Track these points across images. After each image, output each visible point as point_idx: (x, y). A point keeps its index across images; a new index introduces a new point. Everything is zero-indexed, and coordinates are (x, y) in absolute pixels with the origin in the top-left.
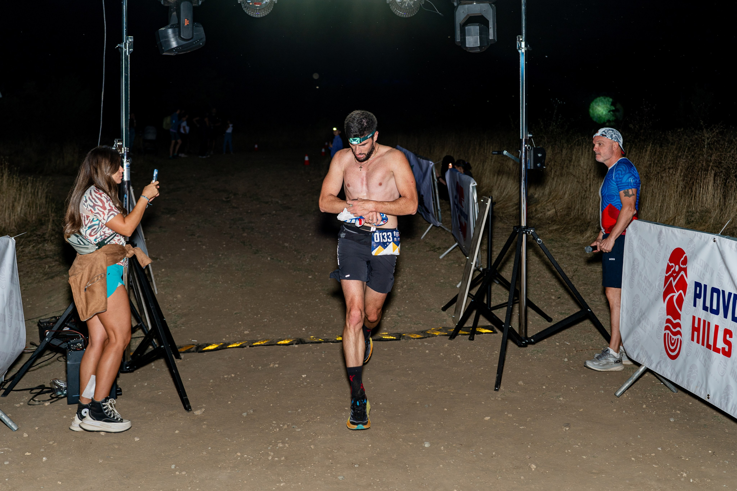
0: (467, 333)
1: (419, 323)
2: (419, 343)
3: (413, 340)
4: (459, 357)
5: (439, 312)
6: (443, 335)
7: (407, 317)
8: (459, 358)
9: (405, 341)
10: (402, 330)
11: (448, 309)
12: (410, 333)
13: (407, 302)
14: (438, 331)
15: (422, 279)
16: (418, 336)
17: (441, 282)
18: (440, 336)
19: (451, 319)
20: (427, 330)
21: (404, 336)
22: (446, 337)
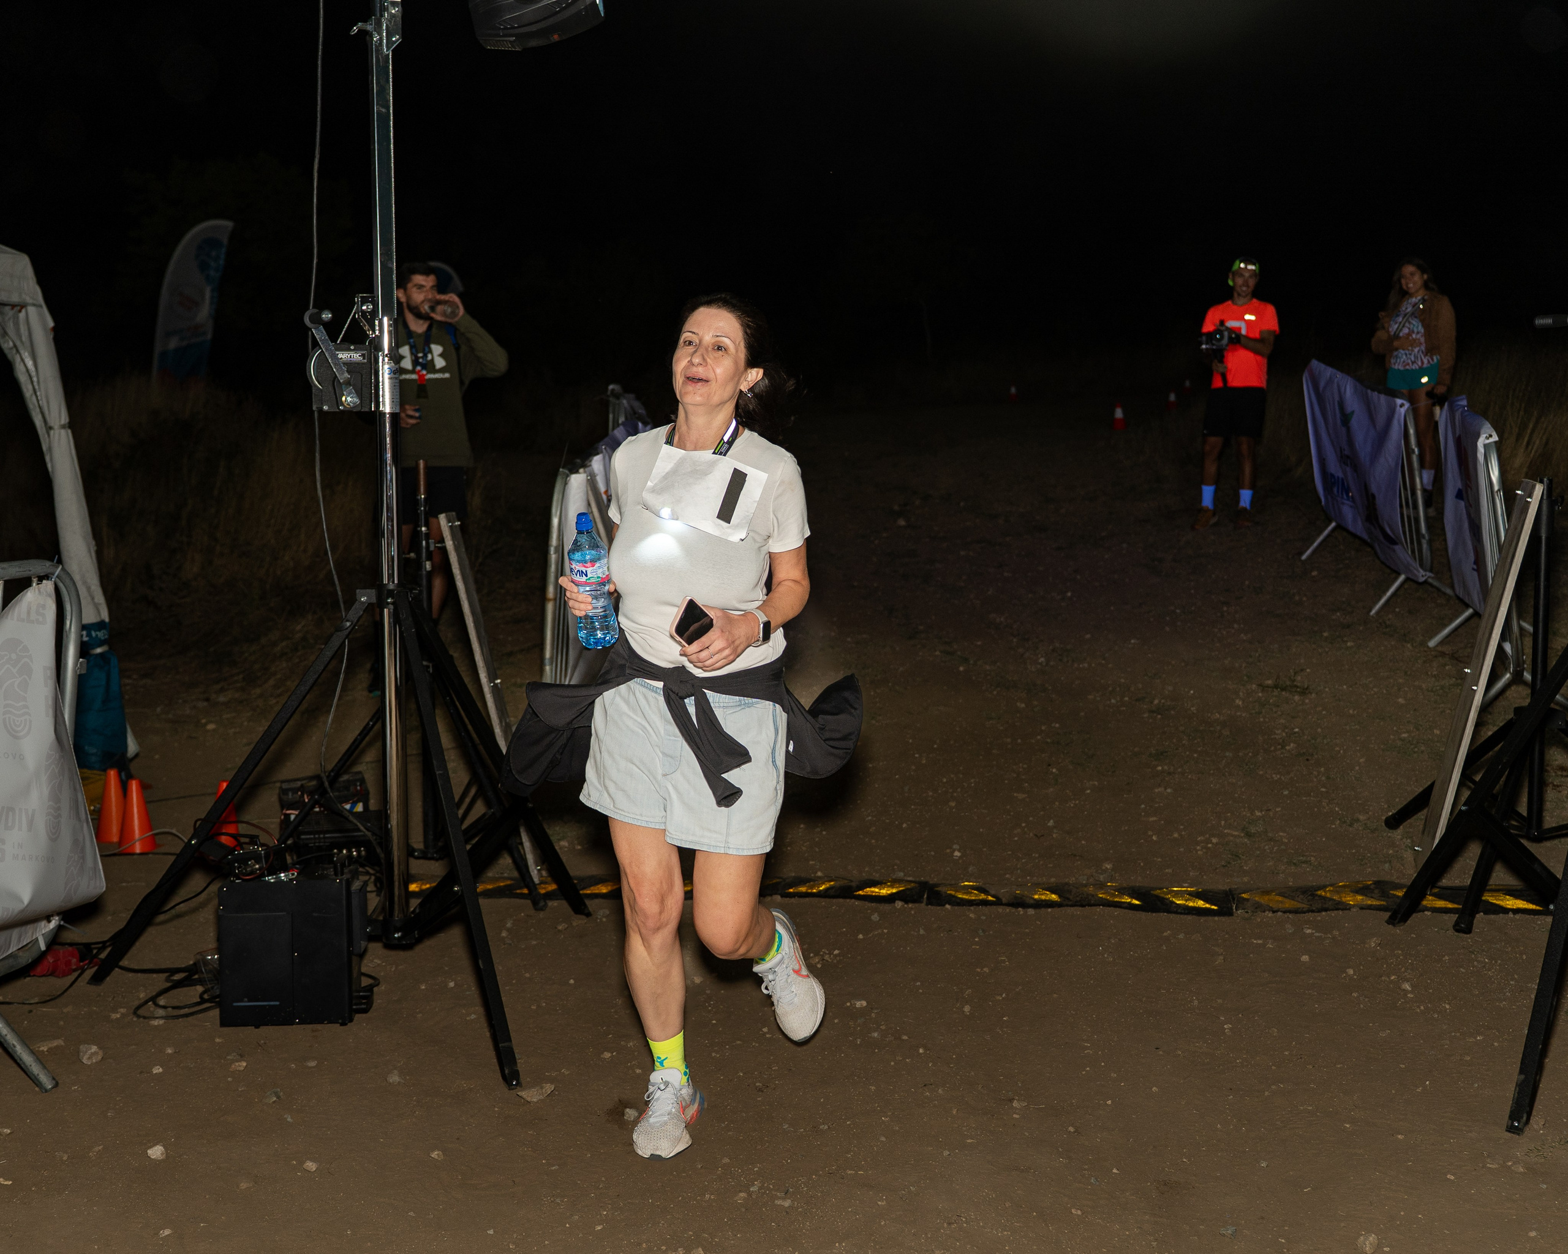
0: (1450, 906)
1: (1303, 862)
2: (1288, 926)
3: (1270, 914)
4: (1407, 986)
5: (1375, 829)
6: (1370, 907)
7: (1271, 840)
8: (1406, 992)
9: (1247, 915)
10: (1246, 879)
11: (1404, 824)
12: (1267, 892)
13: (1286, 793)
14: (1358, 891)
15: (1348, 727)
16: (1289, 904)
17: (1401, 739)
18: (1362, 908)
19: (1408, 856)
20: (1323, 887)
21: (1247, 900)
22: (1382, 913)
